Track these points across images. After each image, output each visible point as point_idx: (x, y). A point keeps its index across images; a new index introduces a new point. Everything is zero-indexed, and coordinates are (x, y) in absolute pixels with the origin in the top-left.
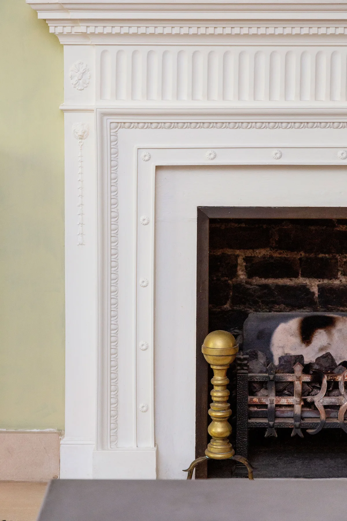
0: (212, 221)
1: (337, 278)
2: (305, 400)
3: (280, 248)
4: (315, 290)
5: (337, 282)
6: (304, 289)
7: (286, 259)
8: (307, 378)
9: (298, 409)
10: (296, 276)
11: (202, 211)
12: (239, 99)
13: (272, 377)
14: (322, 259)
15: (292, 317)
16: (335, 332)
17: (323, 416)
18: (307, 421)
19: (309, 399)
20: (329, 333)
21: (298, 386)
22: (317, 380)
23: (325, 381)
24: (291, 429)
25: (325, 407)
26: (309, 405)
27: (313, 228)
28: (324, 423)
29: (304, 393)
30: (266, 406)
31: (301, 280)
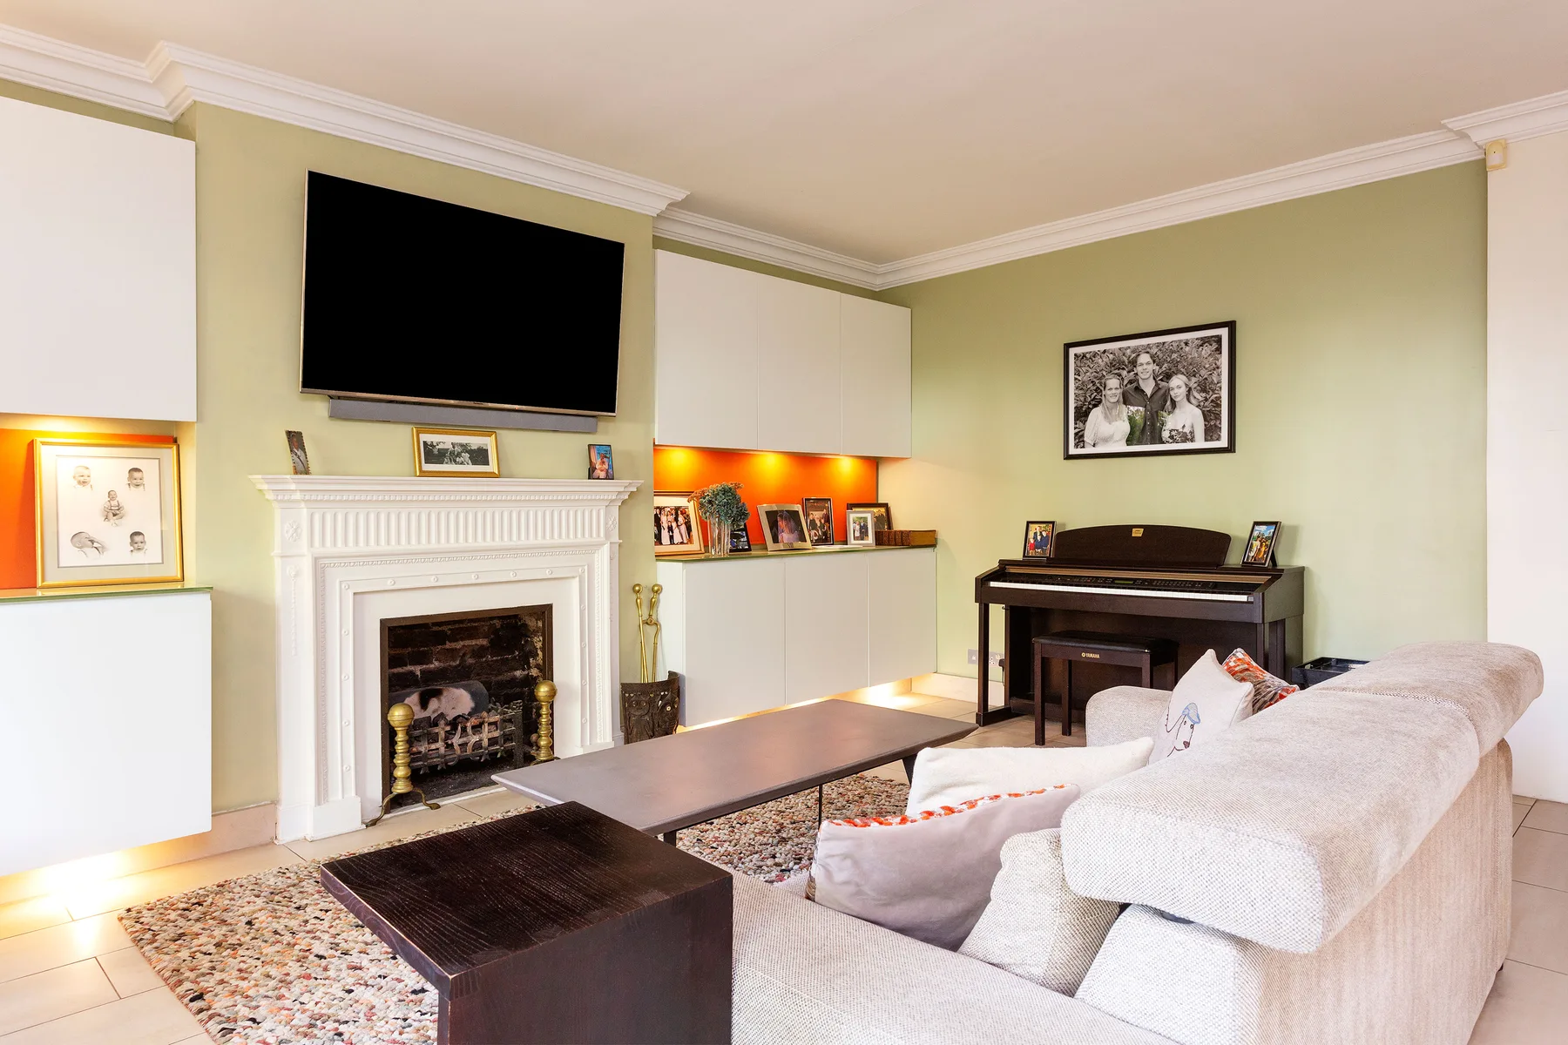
0: (390, 629)
1: (432, 663)
2: (447, 743)
3: (394, 647)
4: (418, 673)
5: (432, 666)
6: (412, 673)
7: (398, 654)
8: (448, 728)
9: (442, 750)
10: (406, 666)
11: (382, 622)
12: (409, 543)
13: (425, 731)
14: (423, 651)
15: (413, 693)
16: (443, 699)
17: (459, 752)
18: (448, 758)
19: (450, 742)
20: (439, 700)
21: (442, 734)
22: (454, 728)
23: (459, 728)
24: (437, 765)
25: (459, 745)
26: (449, 746)
27: (416, 631)
28: (459, 756)
29: (447, 738)
30: (420, 752)
31: (410, 668)
